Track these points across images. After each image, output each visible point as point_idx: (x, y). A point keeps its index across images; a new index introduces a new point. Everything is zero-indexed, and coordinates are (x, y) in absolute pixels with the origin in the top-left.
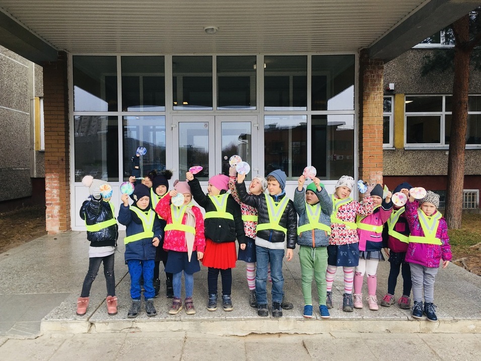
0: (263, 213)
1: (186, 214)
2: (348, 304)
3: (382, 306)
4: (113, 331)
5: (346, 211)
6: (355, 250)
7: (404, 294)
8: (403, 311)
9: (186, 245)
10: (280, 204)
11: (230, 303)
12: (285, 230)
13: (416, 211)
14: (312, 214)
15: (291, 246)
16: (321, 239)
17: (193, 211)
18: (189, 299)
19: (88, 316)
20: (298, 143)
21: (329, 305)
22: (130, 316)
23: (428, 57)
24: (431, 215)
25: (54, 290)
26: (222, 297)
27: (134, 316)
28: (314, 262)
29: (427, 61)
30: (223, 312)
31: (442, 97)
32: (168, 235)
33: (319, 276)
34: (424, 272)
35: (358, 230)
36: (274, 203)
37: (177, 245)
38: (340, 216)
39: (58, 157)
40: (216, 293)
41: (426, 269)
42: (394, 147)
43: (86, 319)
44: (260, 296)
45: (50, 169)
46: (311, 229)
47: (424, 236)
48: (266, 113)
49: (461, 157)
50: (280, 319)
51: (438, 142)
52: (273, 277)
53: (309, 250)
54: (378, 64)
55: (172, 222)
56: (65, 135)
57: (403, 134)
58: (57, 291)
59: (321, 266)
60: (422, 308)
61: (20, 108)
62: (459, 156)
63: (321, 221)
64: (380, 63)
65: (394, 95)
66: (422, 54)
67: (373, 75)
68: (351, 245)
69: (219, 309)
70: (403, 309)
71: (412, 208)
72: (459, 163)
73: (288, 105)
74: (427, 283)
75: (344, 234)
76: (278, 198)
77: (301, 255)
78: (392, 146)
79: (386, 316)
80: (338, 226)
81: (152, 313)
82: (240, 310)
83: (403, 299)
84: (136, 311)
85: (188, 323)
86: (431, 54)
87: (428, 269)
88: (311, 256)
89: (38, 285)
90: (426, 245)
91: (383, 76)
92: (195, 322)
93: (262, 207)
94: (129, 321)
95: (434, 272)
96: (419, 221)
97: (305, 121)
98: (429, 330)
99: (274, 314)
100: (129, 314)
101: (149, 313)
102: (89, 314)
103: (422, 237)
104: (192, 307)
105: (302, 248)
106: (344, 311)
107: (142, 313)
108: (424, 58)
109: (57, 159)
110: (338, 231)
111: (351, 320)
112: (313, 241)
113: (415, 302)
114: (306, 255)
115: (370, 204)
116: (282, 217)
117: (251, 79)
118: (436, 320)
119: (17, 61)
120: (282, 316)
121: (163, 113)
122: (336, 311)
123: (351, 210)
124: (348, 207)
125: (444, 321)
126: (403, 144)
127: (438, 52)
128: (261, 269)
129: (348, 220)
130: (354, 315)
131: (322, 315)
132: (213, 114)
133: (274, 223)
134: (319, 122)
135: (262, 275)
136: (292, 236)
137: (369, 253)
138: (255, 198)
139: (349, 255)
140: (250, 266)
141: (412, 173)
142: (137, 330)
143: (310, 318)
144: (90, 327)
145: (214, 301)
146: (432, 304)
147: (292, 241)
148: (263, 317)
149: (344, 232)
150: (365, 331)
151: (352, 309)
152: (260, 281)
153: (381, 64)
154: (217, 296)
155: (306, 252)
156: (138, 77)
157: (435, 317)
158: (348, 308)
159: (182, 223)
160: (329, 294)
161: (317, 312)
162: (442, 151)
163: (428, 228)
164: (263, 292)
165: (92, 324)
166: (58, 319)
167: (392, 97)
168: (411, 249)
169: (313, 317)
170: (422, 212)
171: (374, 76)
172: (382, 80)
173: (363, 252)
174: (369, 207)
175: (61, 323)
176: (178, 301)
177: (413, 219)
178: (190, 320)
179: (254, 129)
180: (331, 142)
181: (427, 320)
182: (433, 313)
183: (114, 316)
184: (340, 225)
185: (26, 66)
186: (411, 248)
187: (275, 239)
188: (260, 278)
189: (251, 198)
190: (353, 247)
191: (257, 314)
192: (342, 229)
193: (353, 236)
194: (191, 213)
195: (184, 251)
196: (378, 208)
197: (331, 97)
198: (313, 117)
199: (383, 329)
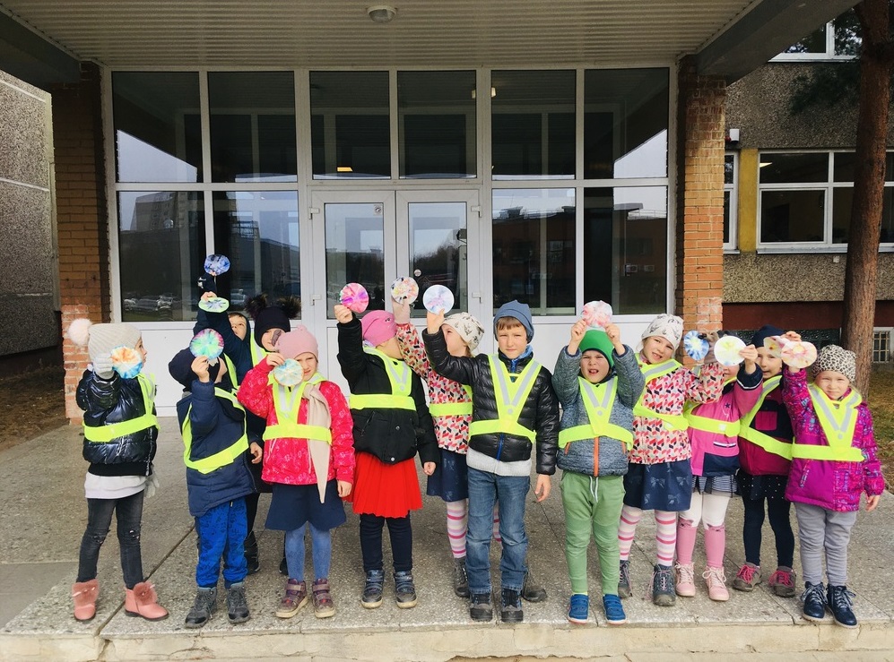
0: (484, 396)
1: (305, 401)
2: (662, 588)
3: (735, 588)
4: (153, 657)
5: (664, 390)
6: (683, 475)
7: (781, 563)
8: (781, 602)
9: (313, 470)
10: (521, 377)
11: (411, 592)
12: (532, 435)
13: (806, 391)
14: (595, 403)
15: (547, 468)
16: (614, 459)
17: (323, 393)
18: (321, 583)
19: (100, 624)
20: (559, 243)
21: (623, 590)
22: (189, 624)
23: (804, 79)
24: (840, 399)
25: (45, 554)
26: (394, 575)
27: (198, 625)
28: (595, 505)
29: (801, 87)
30: (395, 610)
31: (828, 154)
32: (271, 450)
33: (605, 535)
34: (826, 522)
35: (690, 430)
36: (507, 375)
37: (291, 471)
38: (651, 401)
39: (86, 272)
40: (379, 567)
41: (833, 516)
42: (737, 249)
43: (93, 632)
44: (475, 575)
45: (71, 297)
46: (592, 437)
47: (826, 443)
48: (495, 184)
49: (870, 267)
50: (518, 626)
51: (820, 238)
52: (505, 535)
53: (585, 480)
54: (715, 85)
55: (276, 422)
56: (99, 230)
57: (754, 226)
58: (52, 557)
59: (610, 515)
60: (822, 597)
61: (30, 180)
62: (867, 266)
63: (614, 419)
64: (719, 83)
65: (739, 151)
66: (792, 75)
67: (704, 107)
68: (675, 464)
69: (387, 601)
70: (782, 597)
71: (797, 386)
72: (867, 279)
73: (539, 173)
74: (835, 544)
75: (659, 440)
76: (516, 365)
77: (565, 490)
78: (734, 248)
79: (747, 616)
80: (646, 422)
81: (240, 615)
82: (434, 605)
83: (779, 575)
84: (203, 612)
85: (317, 637)
86: (808, 73)
87: (837, 514)
88: (589, 493)
89: (17, 542)
90: (833, 465)
91: (724, 111)
92: (332, 636)
93: (481, 384)
94: (187, 636)
95: (848, 520)
96: (813, 410)
97: (570, 204)
98: (838, 644)
99: (504, 617)
100: (187, 620)
101: (232, 617)
102: (103, 617)
103: (823, 448)
104: (329, 602)
105: (568, 475)
106: (656, 604)
107: (218, 614)
108: (795, 81)
109: (83, 276)
110: (647, 433)
111: (672, 625)
112: (595, 461)
113: (808, 585)
114: (578, 489)
115: (715, 379)
116: (526, 405)
117: (467, 120)
118: (855, 623)
119: (20, 90)
120: (522, 620)
121: (294, 186)
122: (639, 604)
123: (676, 388)
124: (669, 382)
125: (871, 626)
126: (754, 244)
127: (822, 70)
128: (477, 517)
129: (668, 410)
130: (678, 613)
131: (609, 618)
132: (391, 188)
133: (508, 422)
134: (599, 203)
135: (480, 532)
136: (548, 446)
137: (710, 480)
138: (465, 365)
139: (670, 486)
140: (454, 508)
141: (771, 298)
142: (206, 654)
143: (583, 624)
144: (105, 647)
145: (376, 586)
146: (844, 588)
147: (547, 459)
148: (481, 623)
149: (659, 437)
150: (701, 649)
151: (674, 600)
152: (476, 545)
153: (722, 86)
154: (383, 574)
155: (577, 484)
156: (249, 117)
157: (853, 617)
158: (665, 598)
159: (299, 422)
160: (623, 564)
161: (599, 607)
162: (828, 256)
163: (835, 427)
164: (484, 567)
165: (107, 641)
166: (33, 632)
167: (735, 155)
168: (798, 475)
169: (590, 620)
170: (821, 392)
171: (706, 110)
172: (723, 118)
173: (698, 477)
174: (713, 387)
175: (40, 640)
176: (297, 588)
177: (801, 407)
178: (320, 632)
179: (473, 217)
180: (622, 240)
181: (834, 624)
182: (848, 609)
183: (156, 623)
184: (649, 421)
185: (40, 99)
186: (798, 470)
187: (509, 455)
188: (477, 538)
189: (458, 365)
190: (678, 468)
191: (468, 616)
192: (653, 429)
193: (678, 445)
194: (318, 395)
195: (310, 482)
196: (729, 384)
197: (622, 154)
198: (589, 192)
199: (741, 643)
